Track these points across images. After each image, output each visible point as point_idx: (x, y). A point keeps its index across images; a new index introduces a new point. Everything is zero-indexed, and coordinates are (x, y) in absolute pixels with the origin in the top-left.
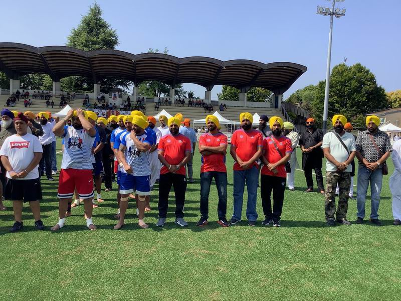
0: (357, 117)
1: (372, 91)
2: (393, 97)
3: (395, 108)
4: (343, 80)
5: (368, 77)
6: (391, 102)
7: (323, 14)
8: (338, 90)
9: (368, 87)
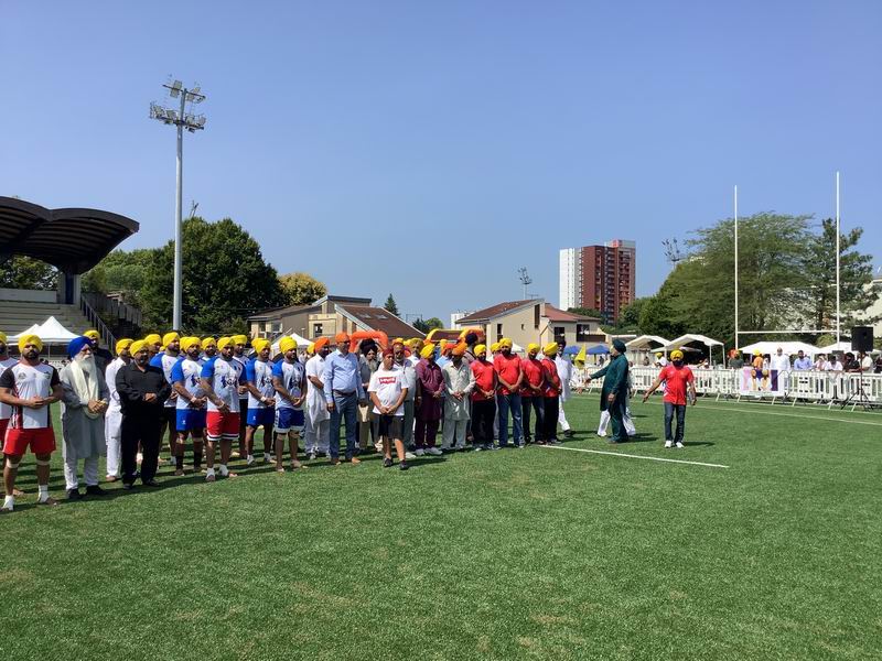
0: (231, 321)
1: (255, 273)
2: (291, 285)
3: (295, 304)
4: (201, 249)
5: (247, 247)
6: (288, 294)
7: (163, 122)
9: (248, 267)
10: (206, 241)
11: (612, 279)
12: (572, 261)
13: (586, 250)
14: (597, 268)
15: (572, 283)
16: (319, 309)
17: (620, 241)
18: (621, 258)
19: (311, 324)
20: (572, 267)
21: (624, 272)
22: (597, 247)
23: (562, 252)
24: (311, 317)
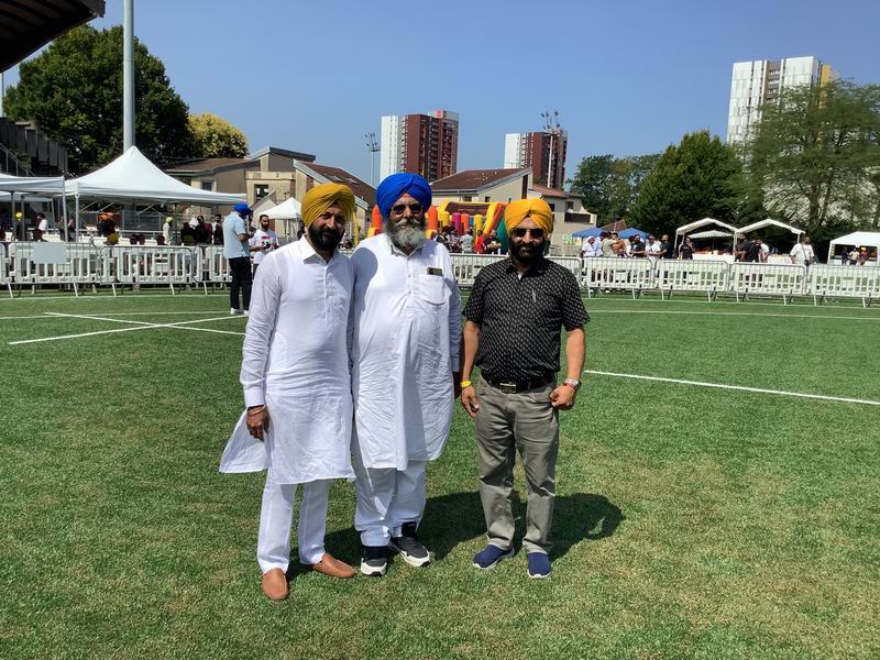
2: (203, 130)
3: (210, 157)
4: (94, 67)
6: (200, 141)
8: (85, 95)
9: (158, 97)
10: (102, 56)
11: (436, 152)
12: (395, 130)
13: (410, 119)
14: (422, 139)
15: (394, 154)
16: (255, 165)
17: (445, 112)
18: (445, 131)
19: (250, 184)
20: (394, 136)
21: (447, 146)
22: (422, 117)
23: (383, 118)
24: (250, 175)
